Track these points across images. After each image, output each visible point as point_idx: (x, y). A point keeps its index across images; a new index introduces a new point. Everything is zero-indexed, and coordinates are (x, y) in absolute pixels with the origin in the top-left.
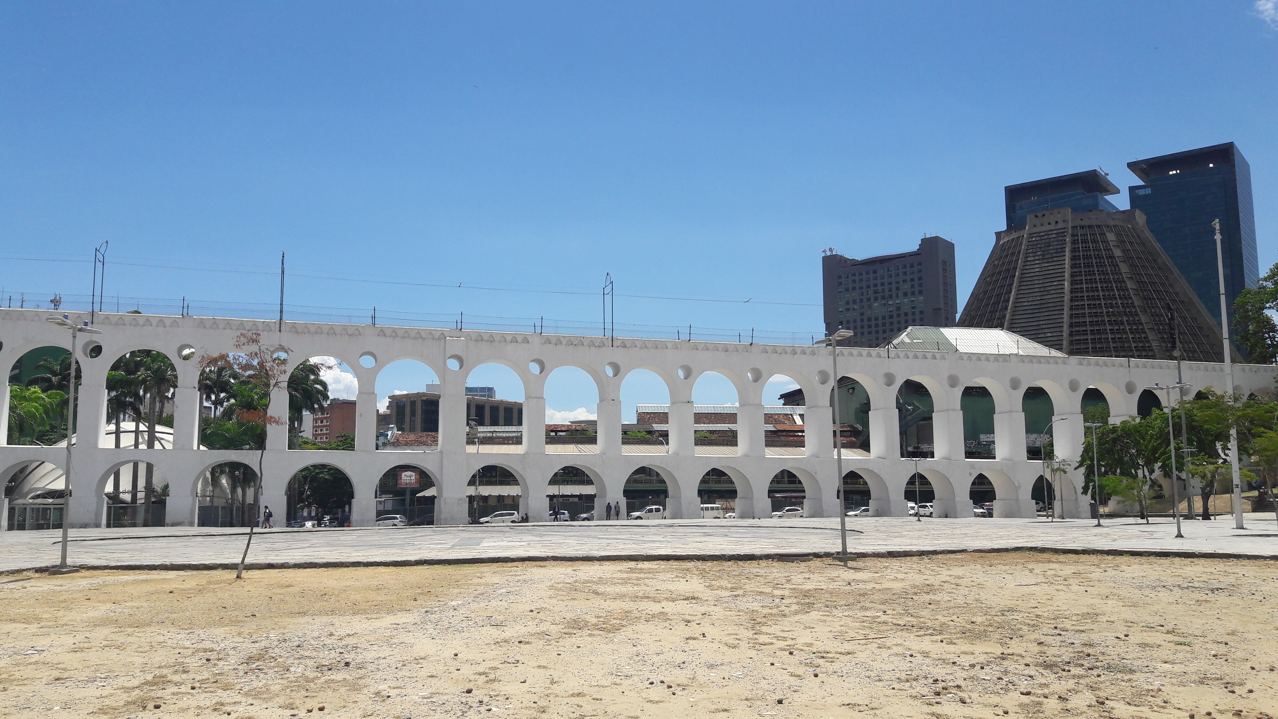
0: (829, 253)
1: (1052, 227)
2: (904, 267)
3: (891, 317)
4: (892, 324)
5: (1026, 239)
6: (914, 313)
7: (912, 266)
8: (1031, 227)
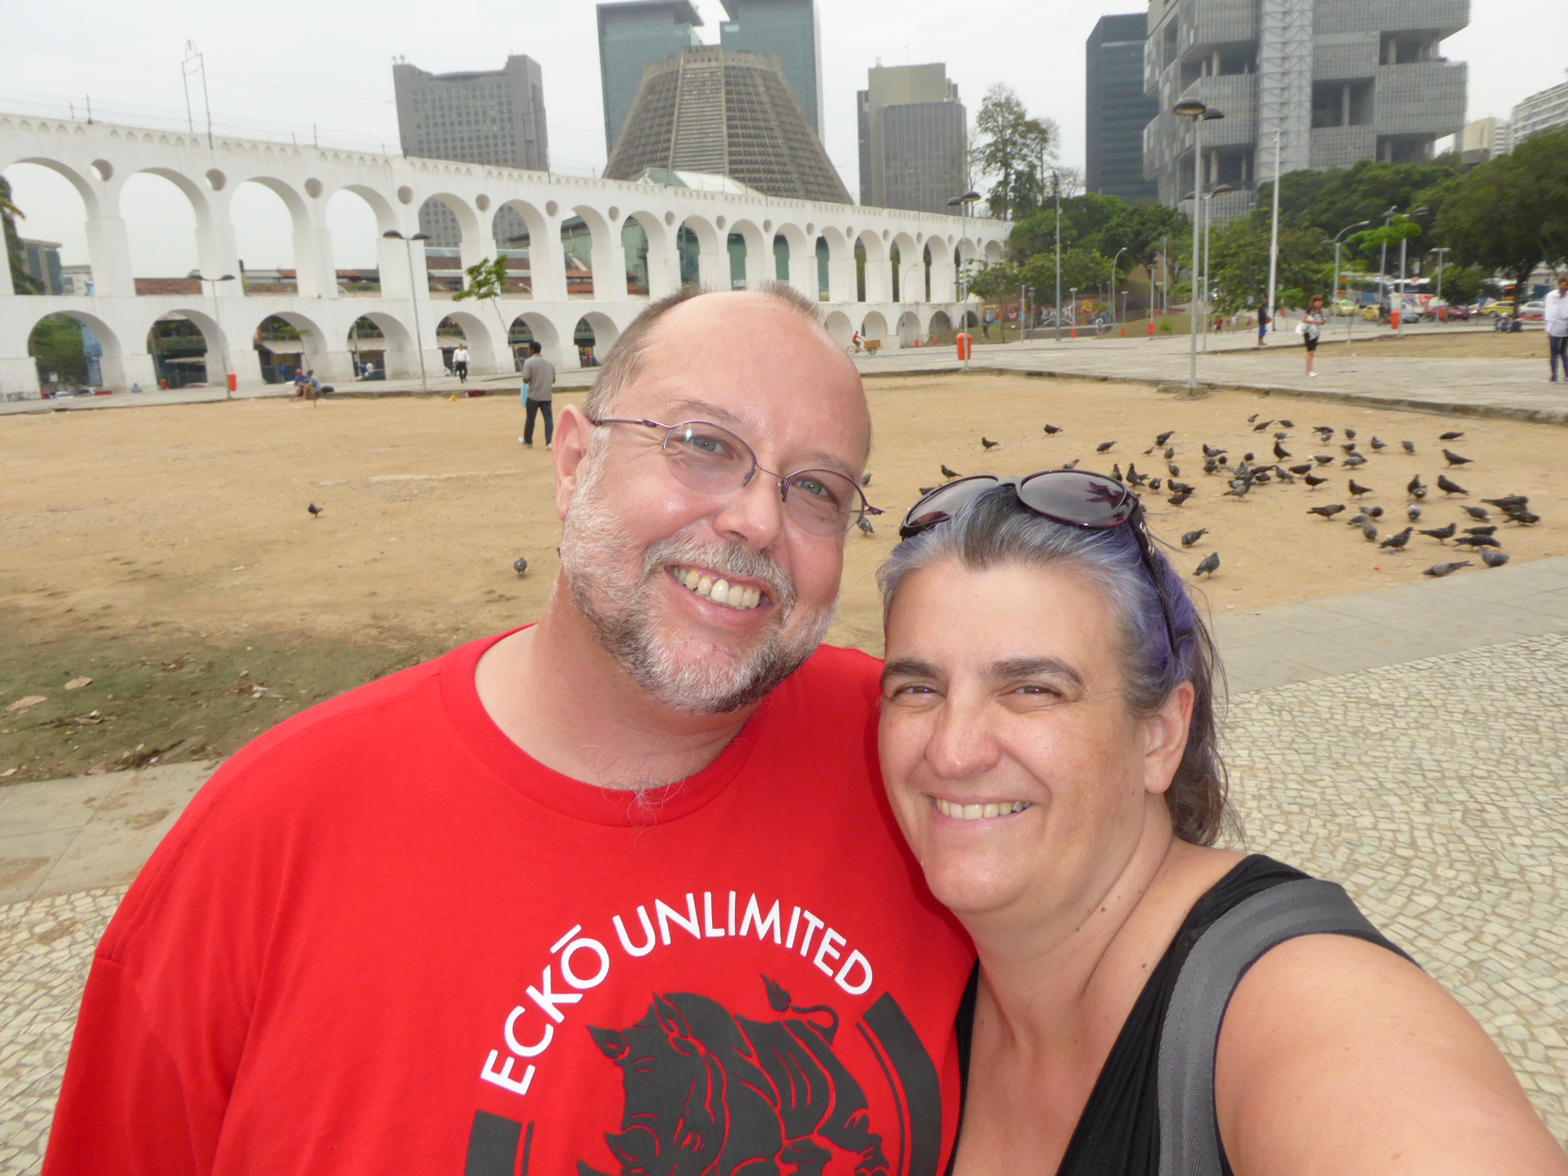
0: (399, 62)
1: (705, 65)
2: (491, 87)
3: (479, 147)
4: (480, 155)
5: (680, 76)
6: (505, 145)
7: (499, 87)
8: (685, 63)
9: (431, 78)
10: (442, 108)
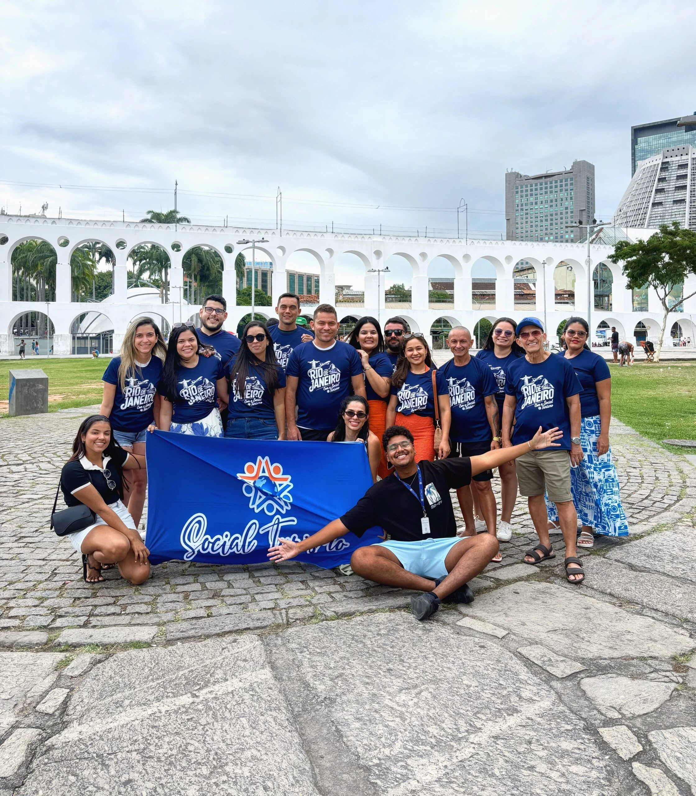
0: (510, 171)
1: (678, 158)
2: (561, 181)
3: (552, 215)
4: (552, 220)
5: (660, 166)
6: (567, 213)
7: (566, 180)
8: (664, 158)
9: (527, 178)
10: (531, 195)
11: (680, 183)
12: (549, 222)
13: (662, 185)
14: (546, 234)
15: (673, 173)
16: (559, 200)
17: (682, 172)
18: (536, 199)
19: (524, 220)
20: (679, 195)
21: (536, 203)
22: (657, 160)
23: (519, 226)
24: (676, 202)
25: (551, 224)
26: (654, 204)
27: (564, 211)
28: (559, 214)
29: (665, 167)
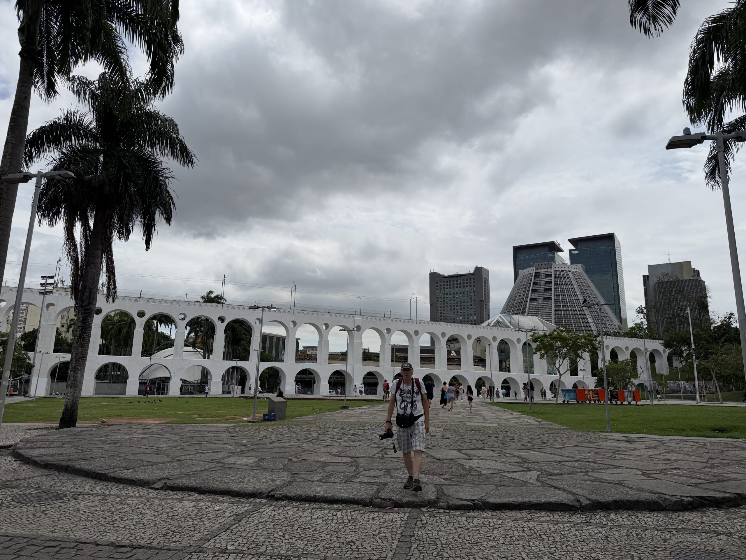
0: (432, 272)
1: (546, 270)
2: (467, 280)
3: (461, 302)
4: (461, 306)
5: (534, 275)
6: (471, 301)
7: (470, 279)
8: (536, 270)
9: (444, 277)
10: (447, 288)
11: (547, 287)
12: (459, 307)
13: (536, 287)
14: (457, 315)
15: (543, 280)
16: (466, 293)
17: (548, 279)
18: (450, 291)
19: (442, 305)
20: (547, 295)
21: (450, 294)
22: (532, 270)
23: (439, 309)
24: (545, 299)
25: (461, 309)
26: (531, 300)
27: (469, 300)
28: (466, 302)
29: (537, 275)
